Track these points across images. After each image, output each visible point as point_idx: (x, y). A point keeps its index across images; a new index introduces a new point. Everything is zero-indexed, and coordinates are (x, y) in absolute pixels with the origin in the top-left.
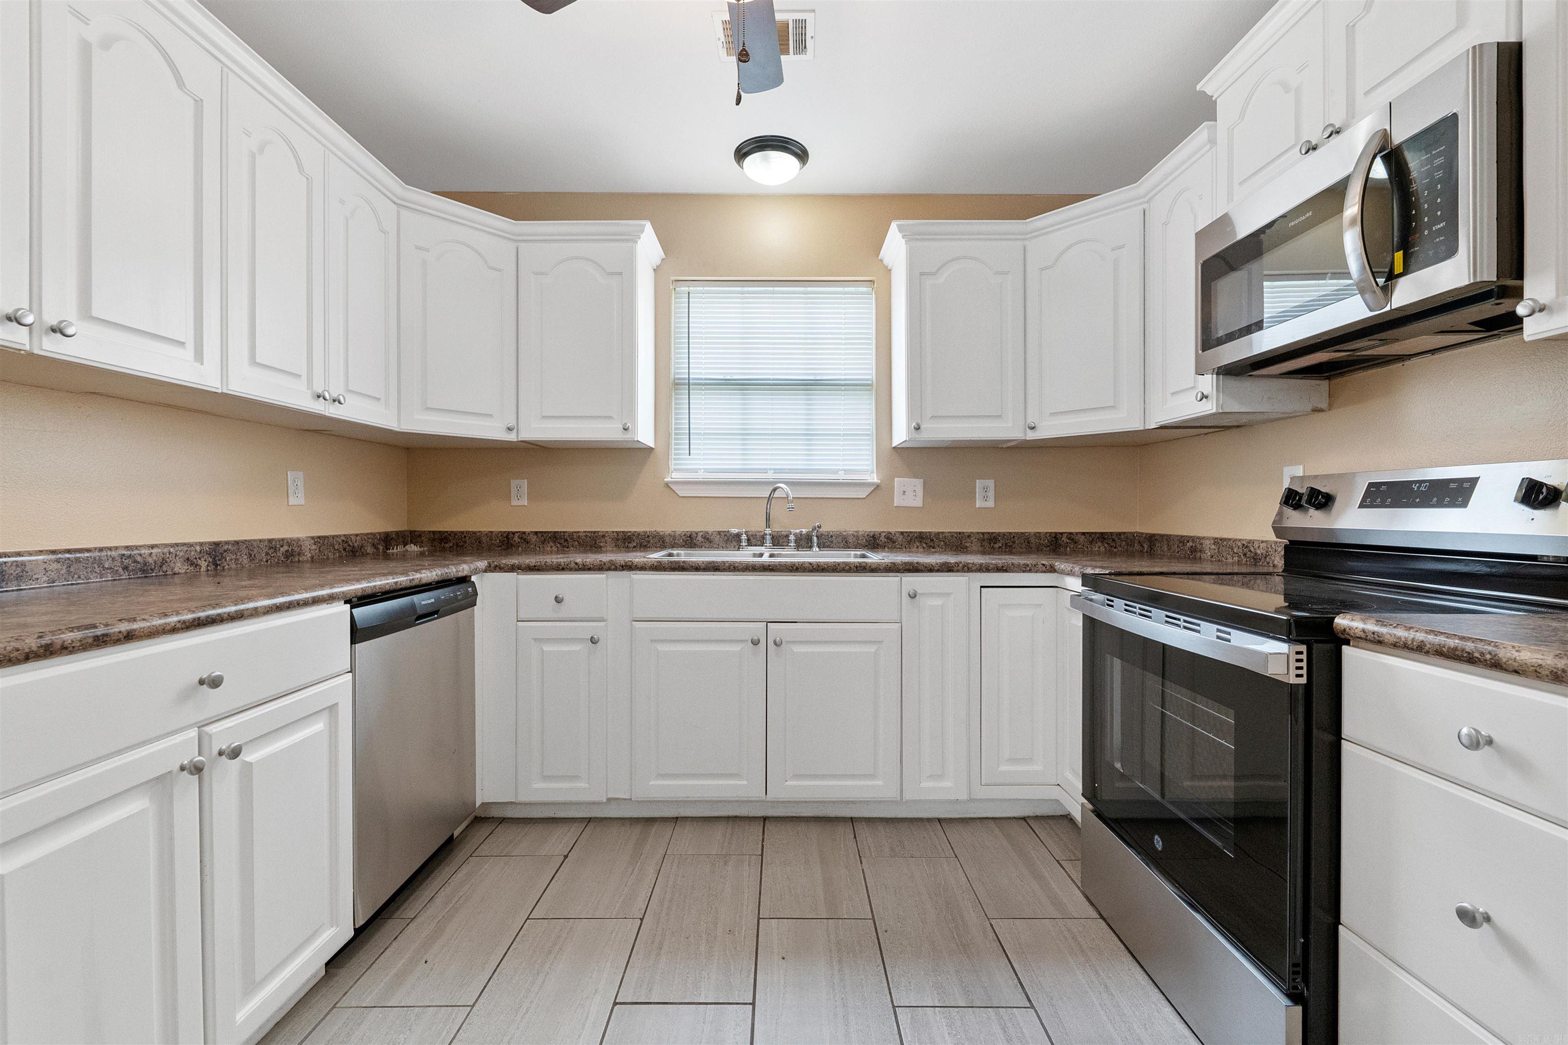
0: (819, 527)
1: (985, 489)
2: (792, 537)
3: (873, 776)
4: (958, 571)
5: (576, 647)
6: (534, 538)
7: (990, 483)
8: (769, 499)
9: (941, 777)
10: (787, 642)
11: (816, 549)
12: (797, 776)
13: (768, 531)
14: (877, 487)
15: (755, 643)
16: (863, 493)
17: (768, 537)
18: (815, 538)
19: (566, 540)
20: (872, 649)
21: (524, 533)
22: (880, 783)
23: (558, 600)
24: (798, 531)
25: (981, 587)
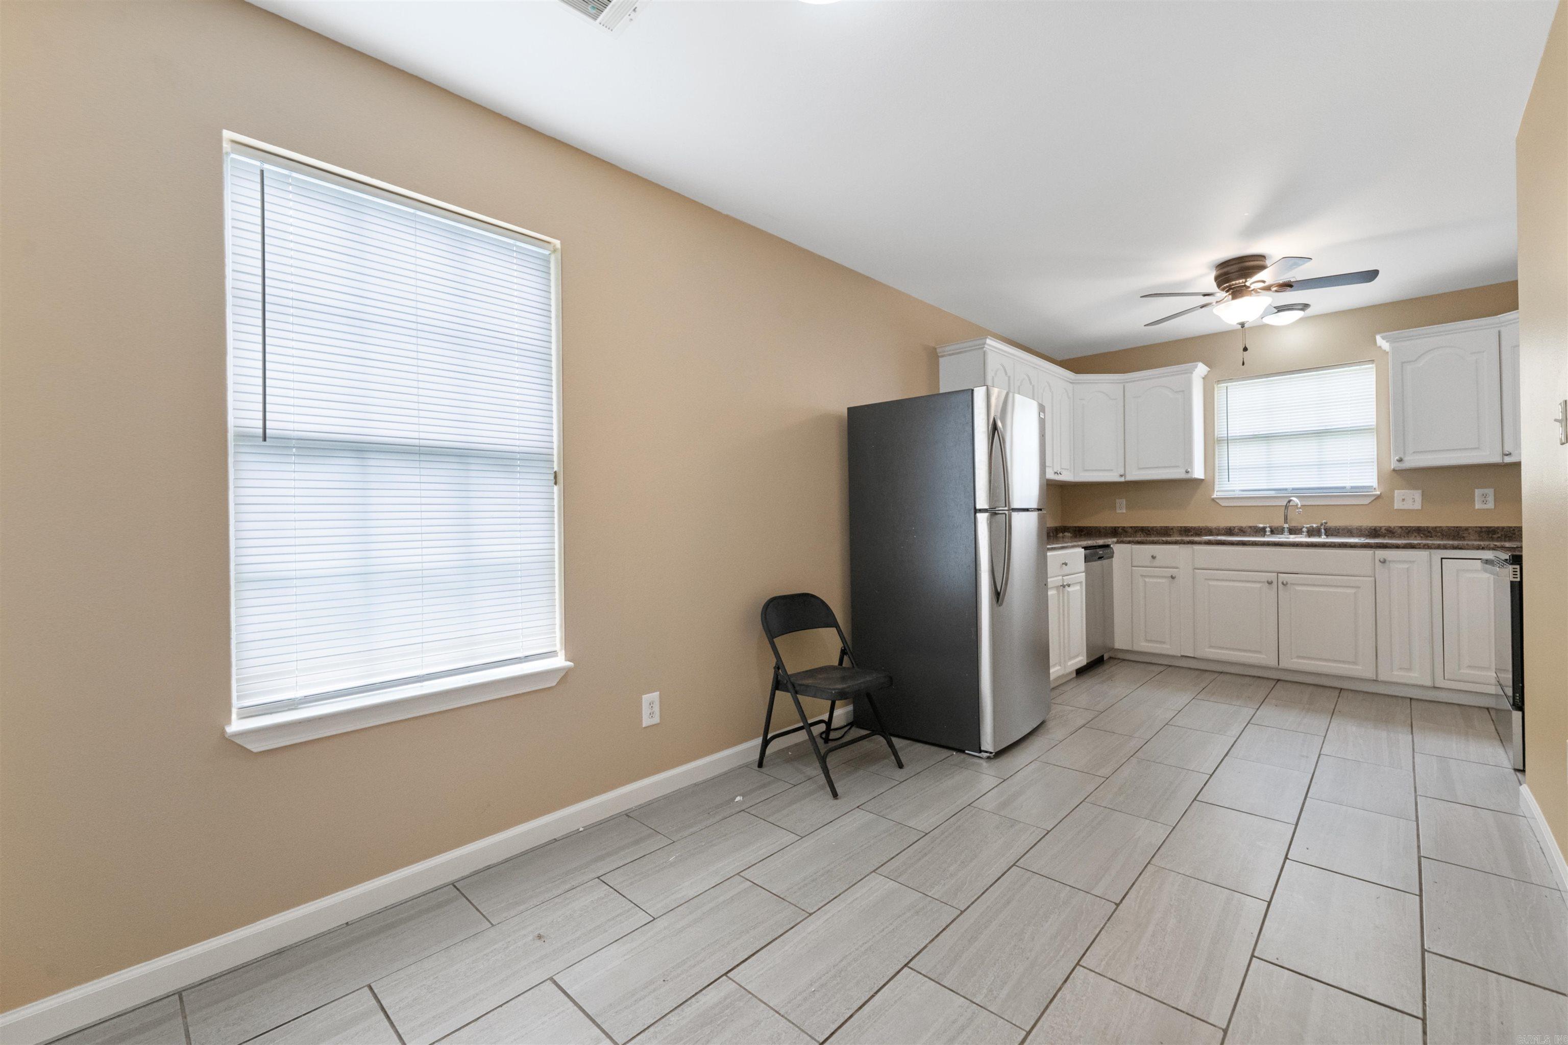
0: (1326, 523)
1: (1485, 496)
2: (1304, 530)
3: (1355, 663)
4: (1420, 548)
5: (1164, 580)
6: (1130, 530)
7: (1490, 492)
8: (1286, 507)
9: (1409, 669)
10: (1291, 584)
11: (1323, 536)
12: (1298, 657)
13: (1286, 526)
14: (1378, 497)
15: (1270, 583)
16: (1366, 501)
17: (1286, 529)
18: (1323, 530)
19: (1149, 531)
20: (1353, 591)
21: (1124, 527)
22: (1360, 668)
23: (1153, 557)
24: (1308, 526)
25: (1442, 559)
